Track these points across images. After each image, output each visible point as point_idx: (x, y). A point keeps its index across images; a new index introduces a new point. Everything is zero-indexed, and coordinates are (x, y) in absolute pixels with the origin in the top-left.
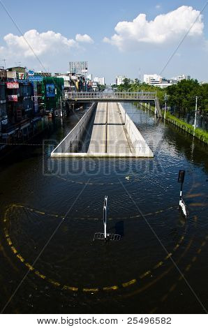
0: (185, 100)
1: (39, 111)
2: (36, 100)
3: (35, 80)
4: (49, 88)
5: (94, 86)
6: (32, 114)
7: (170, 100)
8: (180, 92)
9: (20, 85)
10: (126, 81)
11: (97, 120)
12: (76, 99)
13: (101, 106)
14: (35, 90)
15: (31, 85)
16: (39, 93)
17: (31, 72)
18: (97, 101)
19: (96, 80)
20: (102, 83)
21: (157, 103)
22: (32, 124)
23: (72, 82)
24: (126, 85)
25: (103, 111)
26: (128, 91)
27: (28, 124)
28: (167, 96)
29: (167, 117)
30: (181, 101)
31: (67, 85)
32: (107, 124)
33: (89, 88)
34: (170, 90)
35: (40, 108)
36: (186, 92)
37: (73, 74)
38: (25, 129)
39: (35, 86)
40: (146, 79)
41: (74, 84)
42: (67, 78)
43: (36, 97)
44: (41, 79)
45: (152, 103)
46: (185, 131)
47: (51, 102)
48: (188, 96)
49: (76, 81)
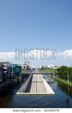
0: (63, 73)
1: (13, 77)
2: (12, 73)
3: (13, 67)
4: (17, 69)
5: (32, 69)
6: (11, 78)
7: (58, 73)
8: (61, 70)
9: (8, 68)
10: (42, 67)
11: (33, 80)
12: (26, 73)
13: (34, 75)
14: (12, 70)
15: (11, 68)
16: (14, 71)
17: (12, 64)
18: (33, 74)
19: (32, 67)
20: (34, 68)
21: (54, 74)
22: (10, 81)
23: (24, 67)
24: (43, 68)
25: (35, 77)
26: (43, 70)
27: (9, 82)
28: (57, 72)
29: (58, 79)
30: (62, 73)
31: (23, 68)
32: (36, 82)
33: (30, 69)
34: (58, 70)
35: (13, 76)
36: (64, 70)
37: (25, 65)
38: (7, 83)
39: (12, 68)
40: (49, 66)
41: (25, 68)
42: (23, 66)
43: (12, 72)
44: (15, 66)
45: (52, 74)
46: (65, 84)
47: (17, 74)
48: (65, 72)
49: (26, 67)
